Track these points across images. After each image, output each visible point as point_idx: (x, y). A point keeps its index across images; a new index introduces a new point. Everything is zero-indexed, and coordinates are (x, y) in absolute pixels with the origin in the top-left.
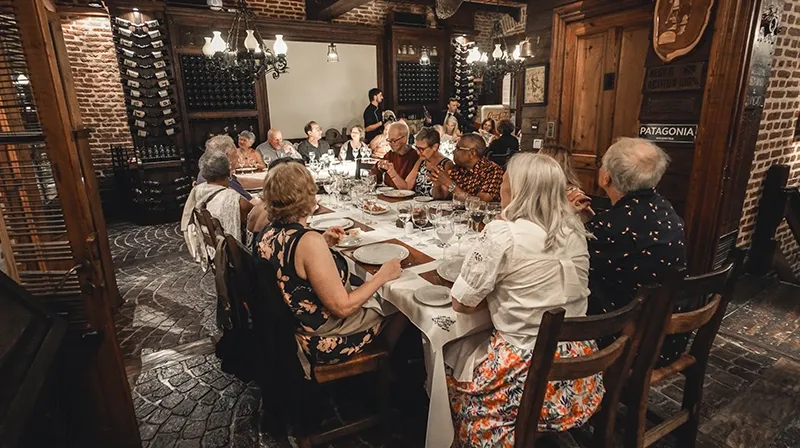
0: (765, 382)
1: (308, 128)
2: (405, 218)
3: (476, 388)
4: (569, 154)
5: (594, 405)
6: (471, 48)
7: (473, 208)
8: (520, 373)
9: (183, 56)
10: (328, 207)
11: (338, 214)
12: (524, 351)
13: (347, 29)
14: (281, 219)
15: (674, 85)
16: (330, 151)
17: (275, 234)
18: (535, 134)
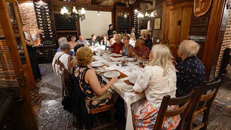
0: (225, 113)
1: (92, 36)
2: (119, 63)
3: (141, 118)
4: (169, 44)
5: (177, 124)
6: (139, 13)
7: (139, 61)
8: (155, 114)
9: (55, 14)
10: (96, 59)
11: (100, 61)
12: (156, 107)
13: (103, 7)
14: (81, 65)
15: (199, 24)
16: (98, 42)
17: (79, 69)
18: (157, 38)
